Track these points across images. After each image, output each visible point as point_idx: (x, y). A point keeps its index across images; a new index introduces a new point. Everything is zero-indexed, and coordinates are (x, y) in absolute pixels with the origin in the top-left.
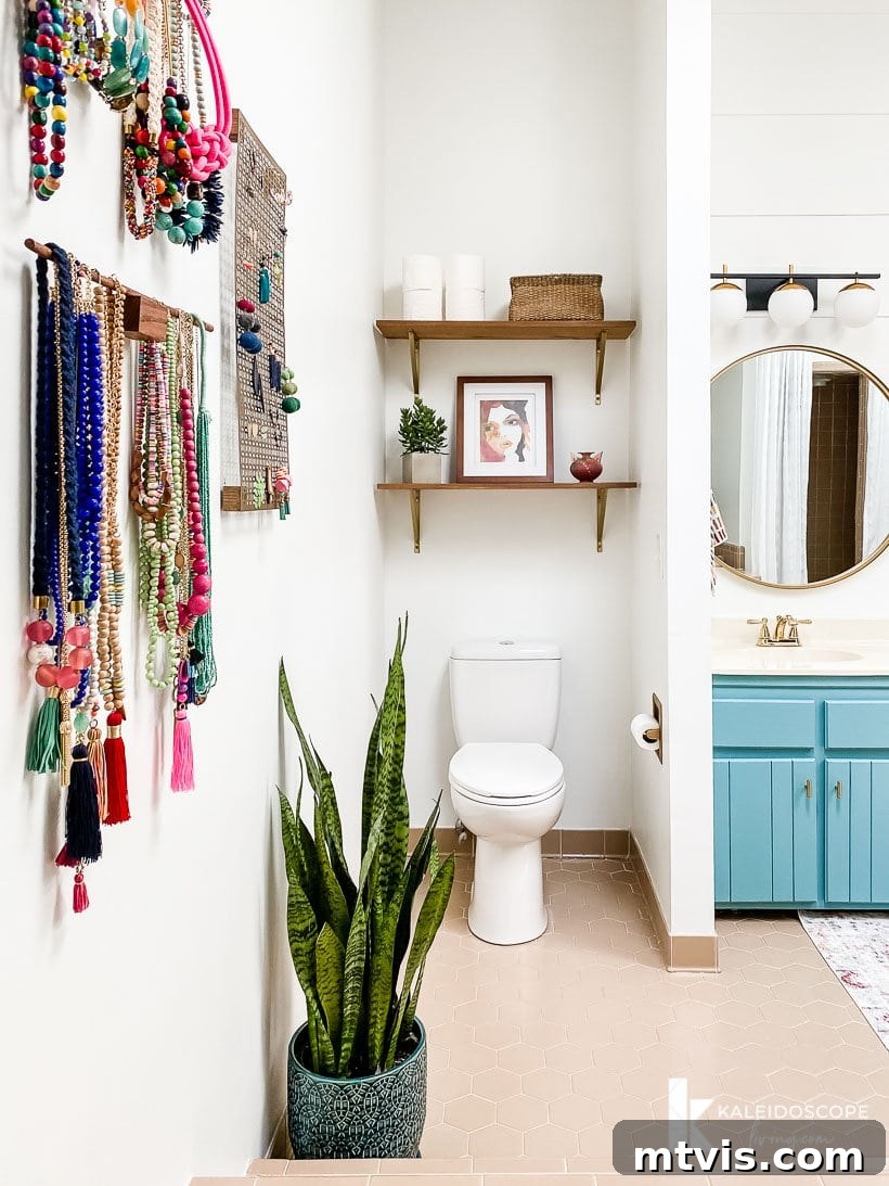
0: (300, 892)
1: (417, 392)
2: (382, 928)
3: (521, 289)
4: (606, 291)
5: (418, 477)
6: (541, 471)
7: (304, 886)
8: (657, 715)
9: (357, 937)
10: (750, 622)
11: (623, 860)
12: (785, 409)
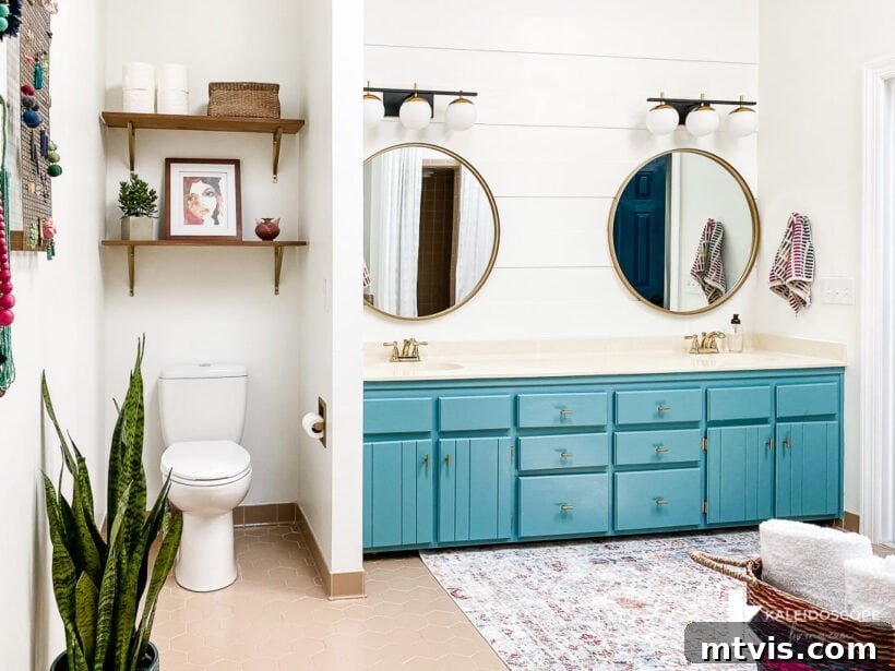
0: (63, 548)
1: (132, 169)
2: (127, 573)
3: (218, 93)
4: (282, 96)
5: (134, 236)
6: (232, 232)
7: (66, 545)
8: (322, 412)
9: (108, 581)
10: (385, 345)
11: (290, 525)
12: (403, 193)
